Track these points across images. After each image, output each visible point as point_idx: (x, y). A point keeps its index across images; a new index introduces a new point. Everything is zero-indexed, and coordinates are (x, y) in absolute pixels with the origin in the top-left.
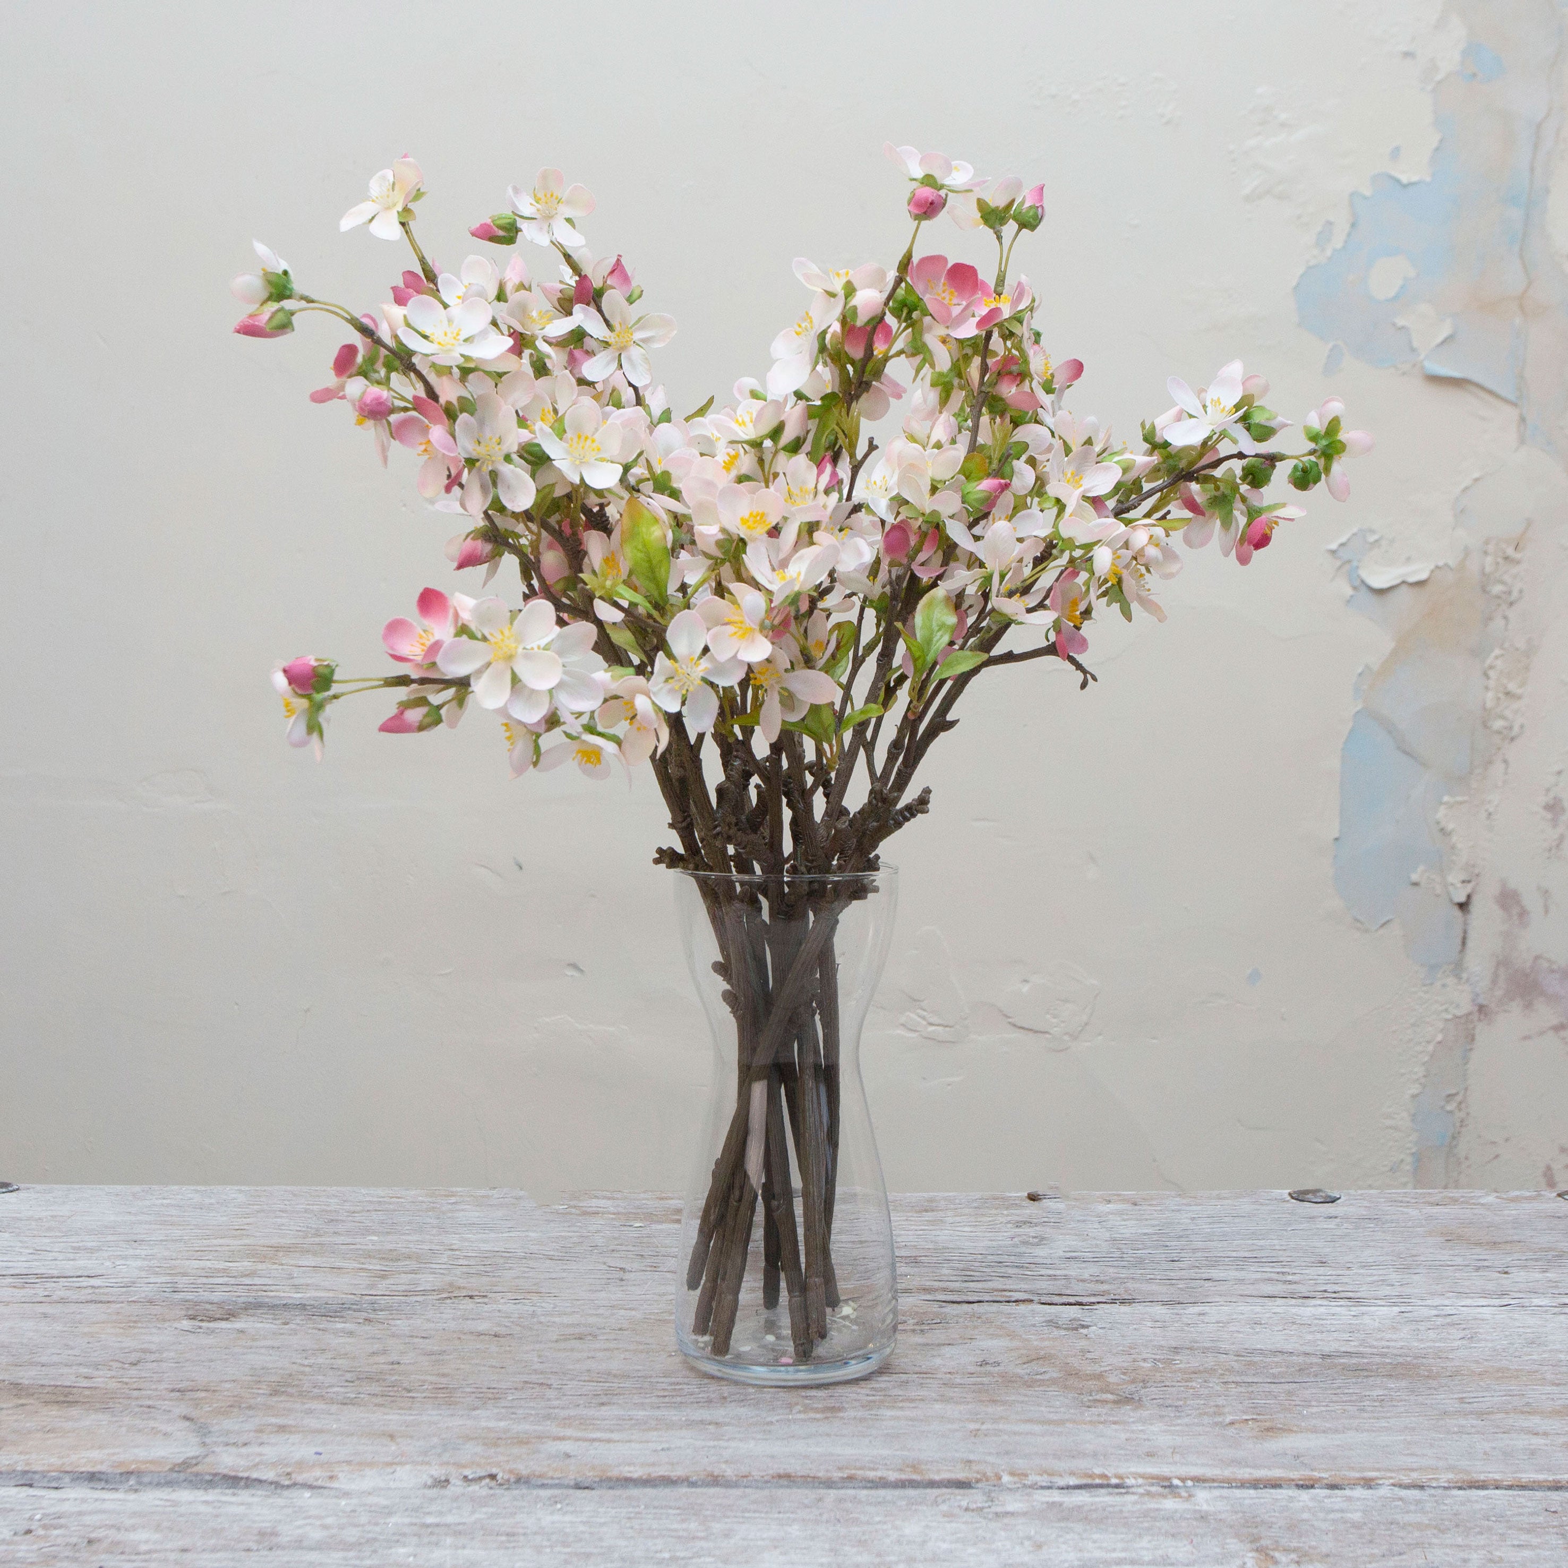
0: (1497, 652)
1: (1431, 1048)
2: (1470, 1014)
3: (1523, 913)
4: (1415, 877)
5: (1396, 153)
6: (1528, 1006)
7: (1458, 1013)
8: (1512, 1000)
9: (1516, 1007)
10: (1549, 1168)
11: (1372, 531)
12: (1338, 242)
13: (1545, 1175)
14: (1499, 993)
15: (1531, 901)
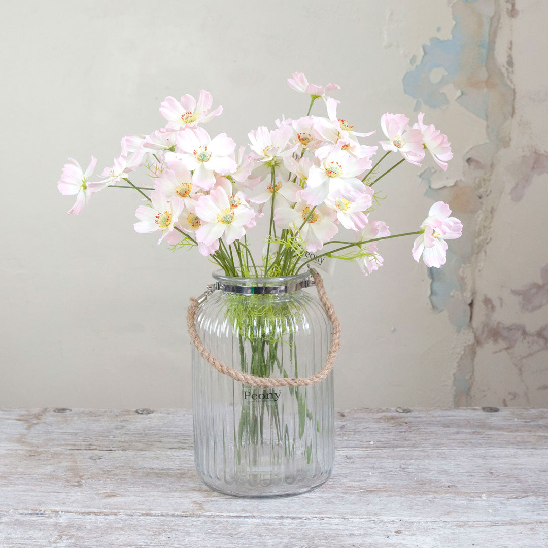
0: (480, 212)
1: (459, 356)
2: (474, 344)
3: (493, 308)
4: (452, 294)
5: (439, 30)
6: (496, 341)
7: (470, 343)
8: (489, 338)
9: (491, 342)
10: (505, 400)
11: (433, 168)
12: (418, 62)
13: (503, 402)
14: (485, 336)
15: (496, 302)
